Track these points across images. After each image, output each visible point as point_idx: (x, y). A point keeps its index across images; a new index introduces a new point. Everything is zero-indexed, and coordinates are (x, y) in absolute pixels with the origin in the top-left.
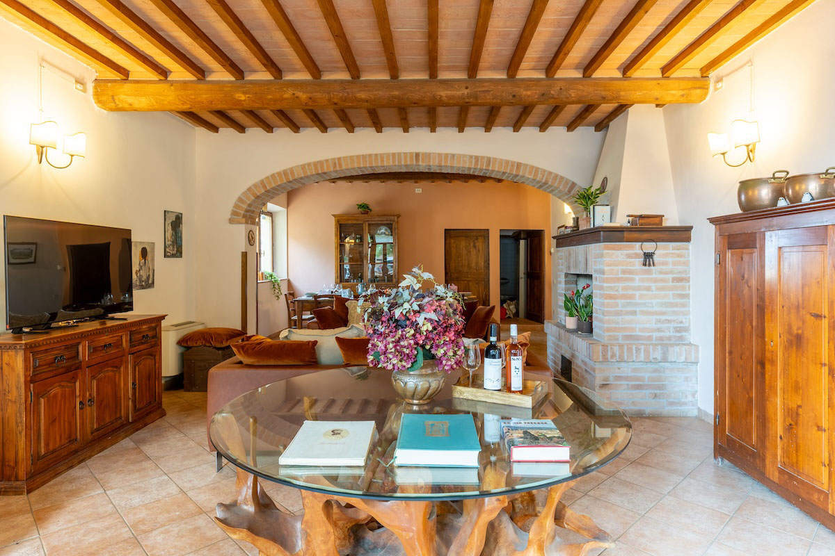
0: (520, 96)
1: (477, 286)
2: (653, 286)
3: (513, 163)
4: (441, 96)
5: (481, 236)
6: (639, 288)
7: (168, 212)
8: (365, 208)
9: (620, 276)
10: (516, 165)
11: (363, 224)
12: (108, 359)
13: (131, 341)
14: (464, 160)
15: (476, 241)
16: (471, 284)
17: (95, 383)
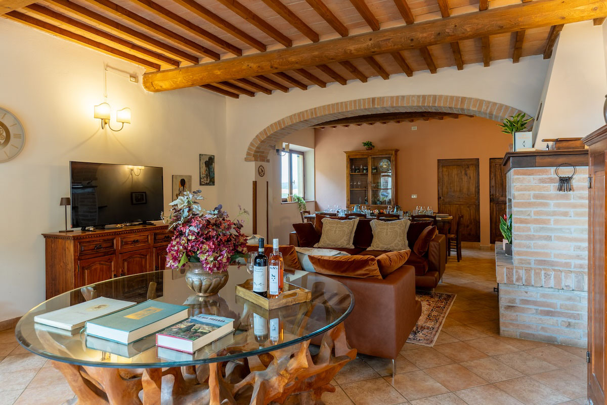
0: (417, 39)
1: (468, 209)
2: (572, 211)
3: (458, 98)
4: (351, 50)
5: (472, 165)
6: (554, 214)
7: (202, 155)
8: (369, 145)
9: (532, 200)
10: (460, 99)
11: (367, 158)
12: (136, 249)
13: (155, 239)
14: (412, 100)
15: (467, 169)
16: (462, 207)
17: (126, 264)
